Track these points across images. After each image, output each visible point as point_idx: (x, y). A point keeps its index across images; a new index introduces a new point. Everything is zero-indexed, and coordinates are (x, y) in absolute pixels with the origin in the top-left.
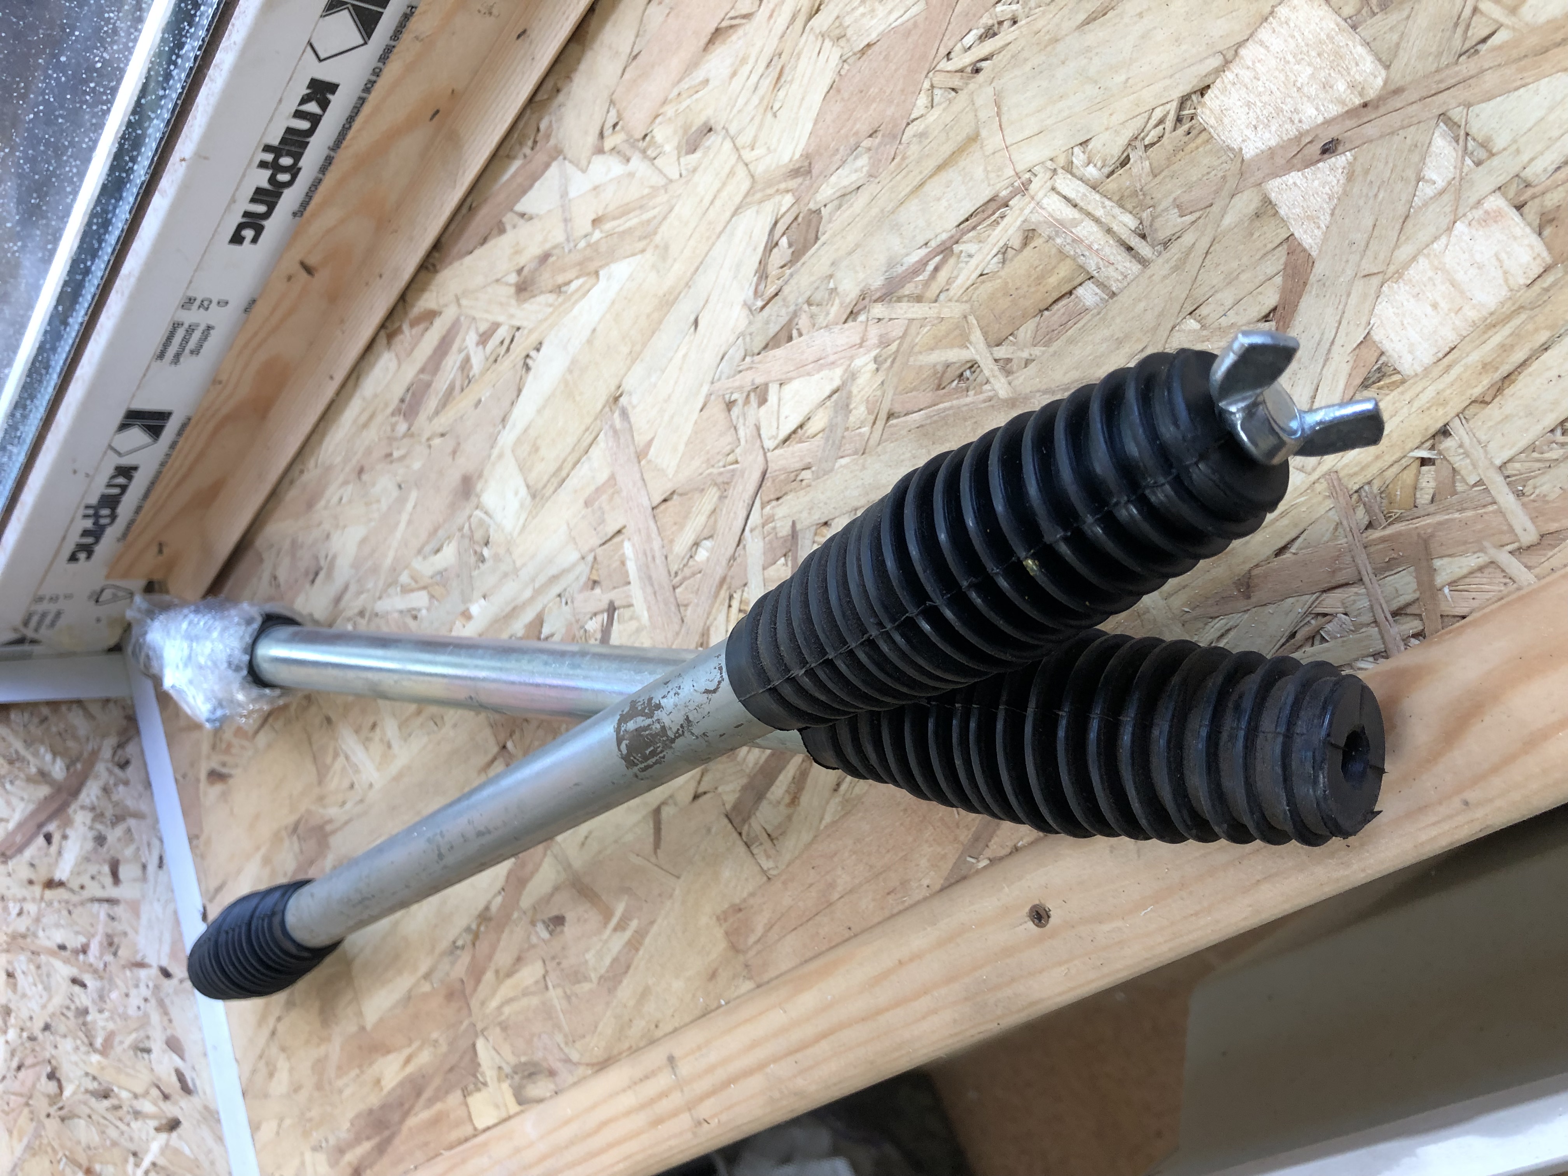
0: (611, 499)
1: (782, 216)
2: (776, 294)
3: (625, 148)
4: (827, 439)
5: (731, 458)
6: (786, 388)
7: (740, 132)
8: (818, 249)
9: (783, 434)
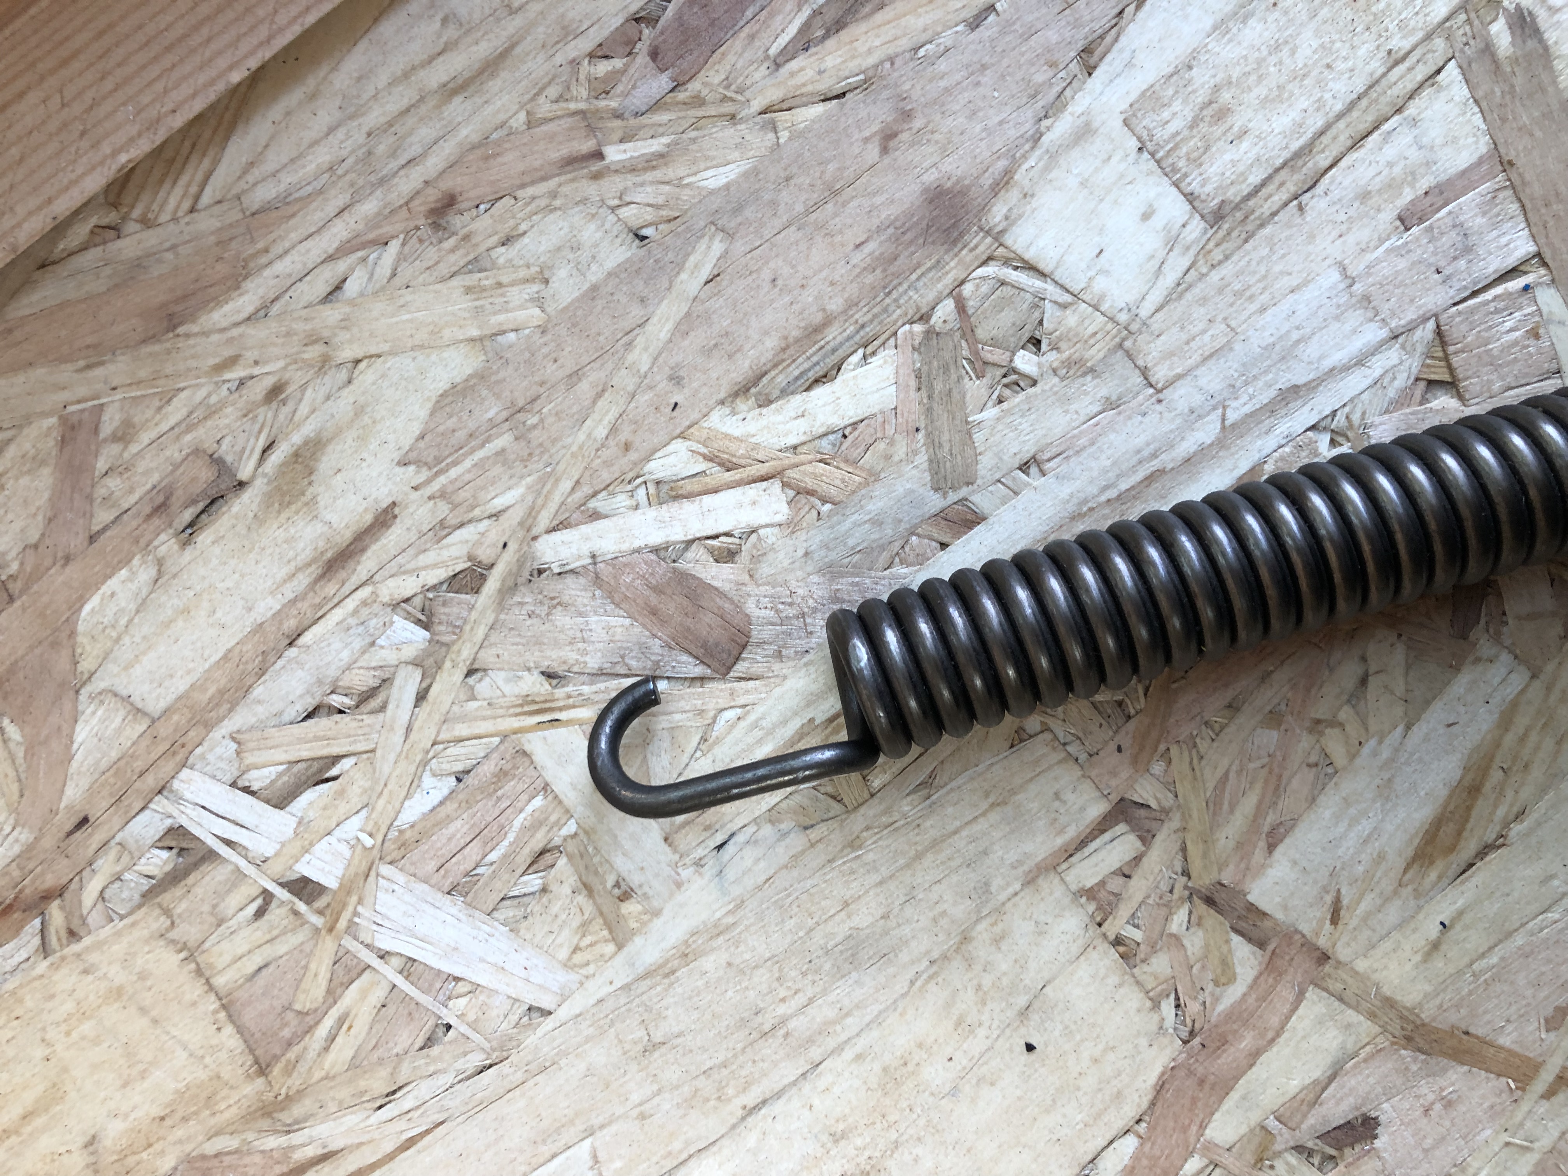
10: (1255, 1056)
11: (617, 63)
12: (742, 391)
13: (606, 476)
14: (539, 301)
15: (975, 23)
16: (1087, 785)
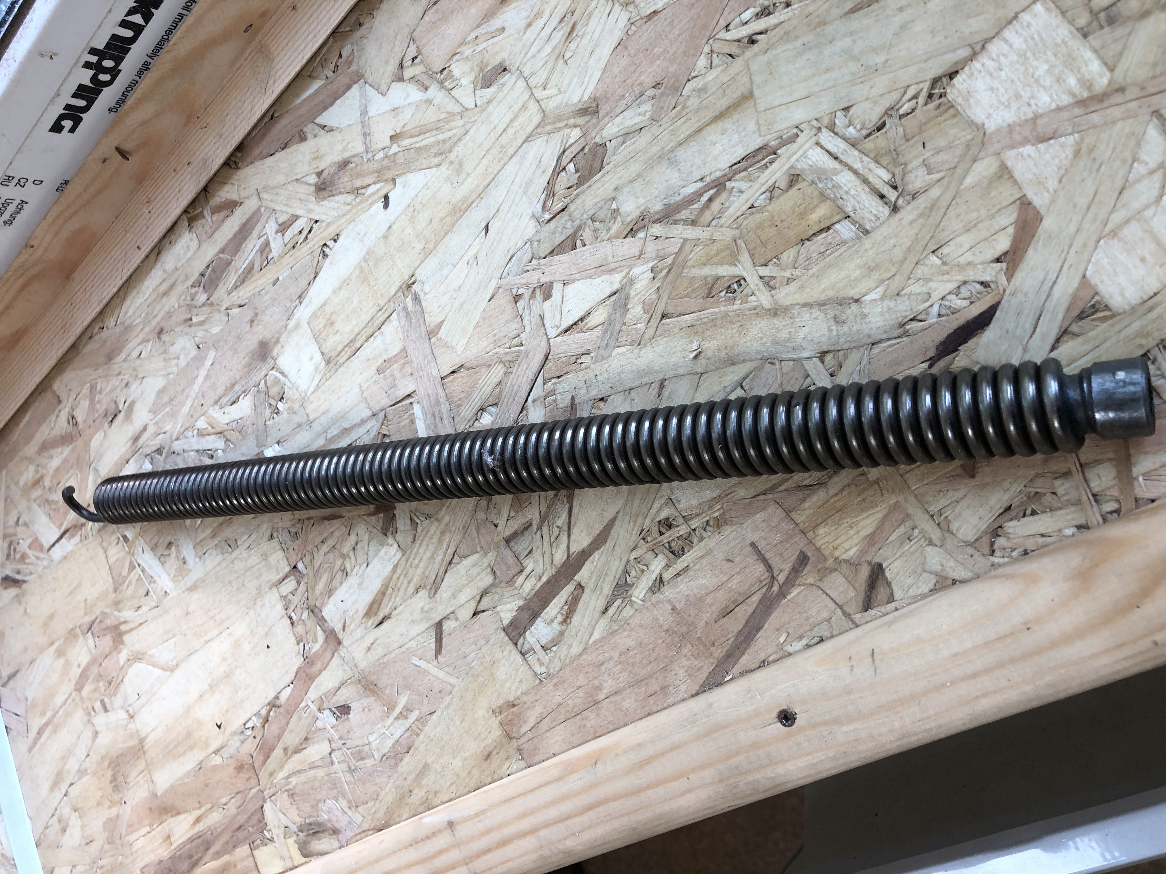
0: (403, 367)
1: (569, 148)
2: (563, 210)
3: (424, 78)
4: (606, 331)
5: (516, 341)
6: (569, 288)
7: (533, 74)
8: (603, 176)
9: (565, 325)
10: (320, 671)
11: (197, 289)
12: (216, 403)
13: (188, 425)
14: (177, 365)
15: (274, 284)
16: (285, 560)
